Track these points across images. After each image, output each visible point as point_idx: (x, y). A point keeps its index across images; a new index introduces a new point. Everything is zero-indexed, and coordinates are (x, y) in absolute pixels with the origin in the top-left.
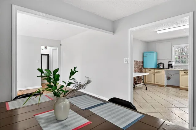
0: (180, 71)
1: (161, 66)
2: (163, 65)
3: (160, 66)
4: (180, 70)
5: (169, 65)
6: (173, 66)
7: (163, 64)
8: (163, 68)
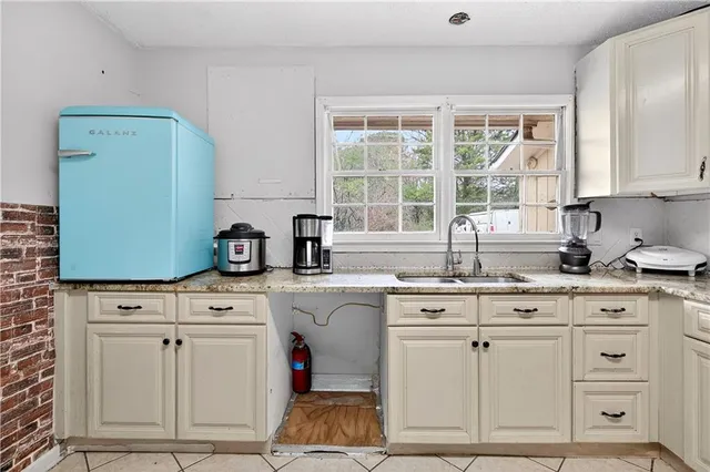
0: (391, 298)
1: (242, 254)
2: (255, 242)
3: (233, 257)
4: (394, 291)
5: (299, 243)
6: (327, 252)
7: (261, 236)
8: (254, 266)
